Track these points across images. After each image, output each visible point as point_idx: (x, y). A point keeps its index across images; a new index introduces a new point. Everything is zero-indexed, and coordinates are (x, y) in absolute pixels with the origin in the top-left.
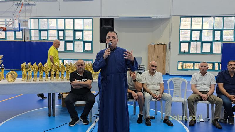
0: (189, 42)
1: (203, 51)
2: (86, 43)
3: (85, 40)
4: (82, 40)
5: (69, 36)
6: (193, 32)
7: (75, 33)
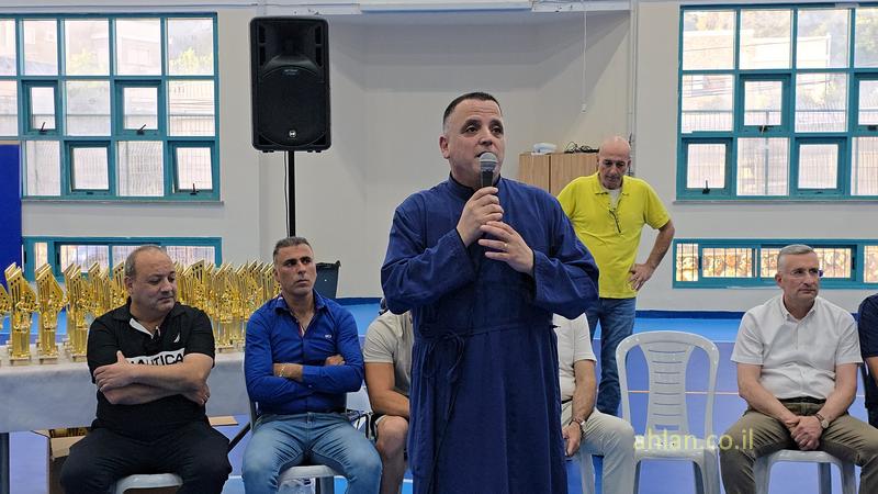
0: (728, 140)
1: (802, 185)
2: (181, 152)
3: (176, 130)
4: (160, 133)
5: (89, 111)
6: (748, 85)
7: (121, 93)
